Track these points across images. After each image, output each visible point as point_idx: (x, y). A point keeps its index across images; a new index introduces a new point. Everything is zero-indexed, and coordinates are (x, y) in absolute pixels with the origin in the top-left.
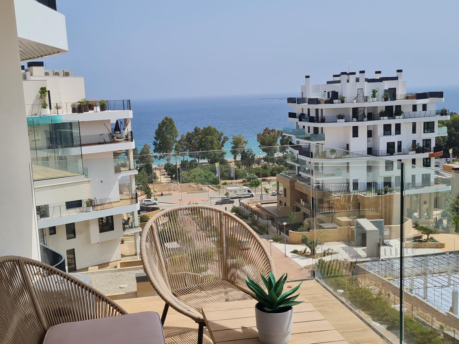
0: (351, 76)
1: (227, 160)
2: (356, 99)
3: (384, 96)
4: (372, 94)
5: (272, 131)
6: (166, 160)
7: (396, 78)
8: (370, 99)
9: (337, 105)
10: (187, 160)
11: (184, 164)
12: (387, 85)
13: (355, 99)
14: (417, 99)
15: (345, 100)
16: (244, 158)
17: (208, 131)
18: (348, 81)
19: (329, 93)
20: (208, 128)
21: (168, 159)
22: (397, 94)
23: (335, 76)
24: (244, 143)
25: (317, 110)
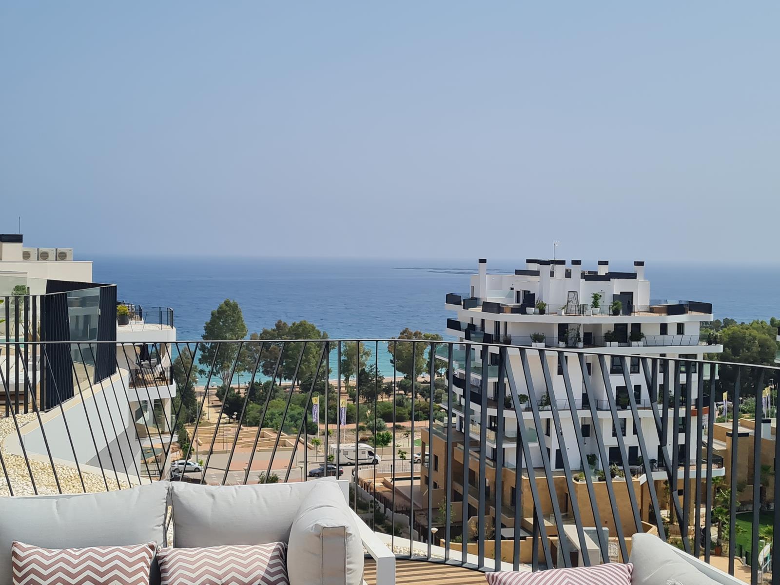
0: (557, 266)
1: (333, 384)
2: (566, 308)
3: (613, 306)
4: (593, 301)
5: (416, 334)
6: (221, 379)
7: (633, 276)
8: (589, 310)
9: (532, 317)
10: (259, 382)
11: (253, 388)
12: (618, 286)
13: (563, 308)
14: (669, 315)
15: (546, 309)
16: (363, 383)
17: (300, 329)
18: (552, 274)
19: (518, 292)
20: (301, 324)
21: (224, 378)
22: (634, 304)
23: (529, 261)
24: (364, 354)
25: (497, 324)
